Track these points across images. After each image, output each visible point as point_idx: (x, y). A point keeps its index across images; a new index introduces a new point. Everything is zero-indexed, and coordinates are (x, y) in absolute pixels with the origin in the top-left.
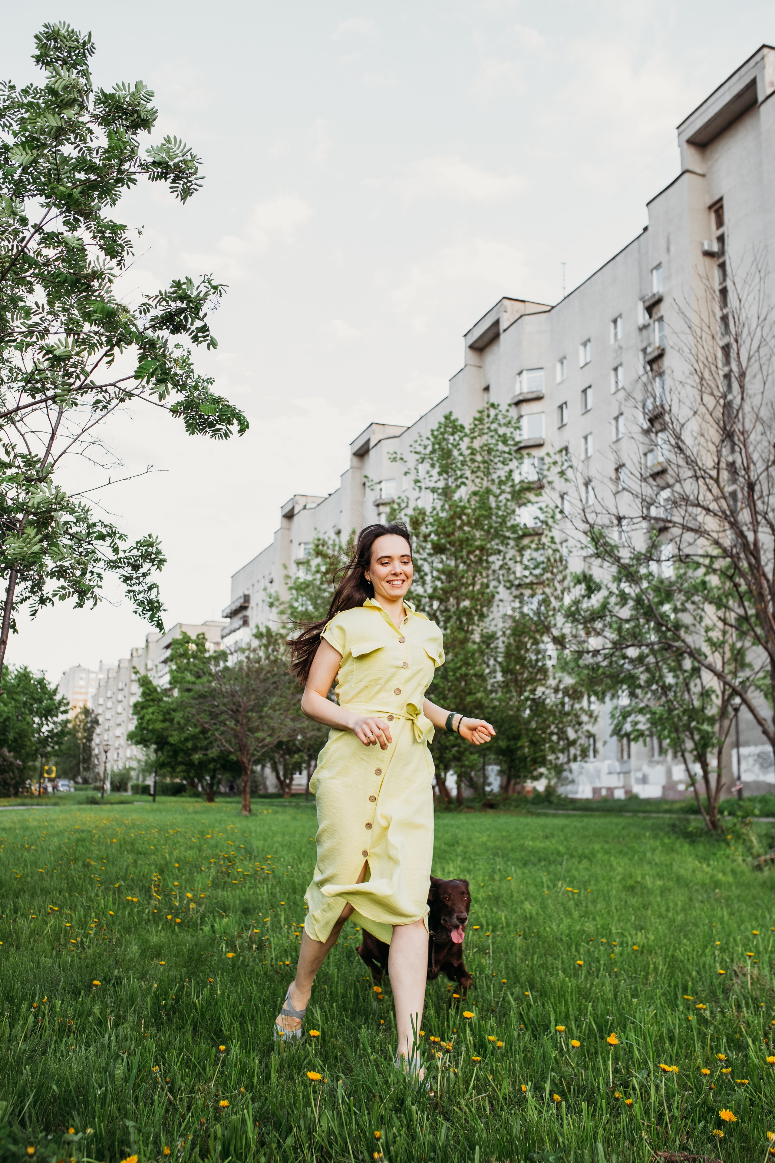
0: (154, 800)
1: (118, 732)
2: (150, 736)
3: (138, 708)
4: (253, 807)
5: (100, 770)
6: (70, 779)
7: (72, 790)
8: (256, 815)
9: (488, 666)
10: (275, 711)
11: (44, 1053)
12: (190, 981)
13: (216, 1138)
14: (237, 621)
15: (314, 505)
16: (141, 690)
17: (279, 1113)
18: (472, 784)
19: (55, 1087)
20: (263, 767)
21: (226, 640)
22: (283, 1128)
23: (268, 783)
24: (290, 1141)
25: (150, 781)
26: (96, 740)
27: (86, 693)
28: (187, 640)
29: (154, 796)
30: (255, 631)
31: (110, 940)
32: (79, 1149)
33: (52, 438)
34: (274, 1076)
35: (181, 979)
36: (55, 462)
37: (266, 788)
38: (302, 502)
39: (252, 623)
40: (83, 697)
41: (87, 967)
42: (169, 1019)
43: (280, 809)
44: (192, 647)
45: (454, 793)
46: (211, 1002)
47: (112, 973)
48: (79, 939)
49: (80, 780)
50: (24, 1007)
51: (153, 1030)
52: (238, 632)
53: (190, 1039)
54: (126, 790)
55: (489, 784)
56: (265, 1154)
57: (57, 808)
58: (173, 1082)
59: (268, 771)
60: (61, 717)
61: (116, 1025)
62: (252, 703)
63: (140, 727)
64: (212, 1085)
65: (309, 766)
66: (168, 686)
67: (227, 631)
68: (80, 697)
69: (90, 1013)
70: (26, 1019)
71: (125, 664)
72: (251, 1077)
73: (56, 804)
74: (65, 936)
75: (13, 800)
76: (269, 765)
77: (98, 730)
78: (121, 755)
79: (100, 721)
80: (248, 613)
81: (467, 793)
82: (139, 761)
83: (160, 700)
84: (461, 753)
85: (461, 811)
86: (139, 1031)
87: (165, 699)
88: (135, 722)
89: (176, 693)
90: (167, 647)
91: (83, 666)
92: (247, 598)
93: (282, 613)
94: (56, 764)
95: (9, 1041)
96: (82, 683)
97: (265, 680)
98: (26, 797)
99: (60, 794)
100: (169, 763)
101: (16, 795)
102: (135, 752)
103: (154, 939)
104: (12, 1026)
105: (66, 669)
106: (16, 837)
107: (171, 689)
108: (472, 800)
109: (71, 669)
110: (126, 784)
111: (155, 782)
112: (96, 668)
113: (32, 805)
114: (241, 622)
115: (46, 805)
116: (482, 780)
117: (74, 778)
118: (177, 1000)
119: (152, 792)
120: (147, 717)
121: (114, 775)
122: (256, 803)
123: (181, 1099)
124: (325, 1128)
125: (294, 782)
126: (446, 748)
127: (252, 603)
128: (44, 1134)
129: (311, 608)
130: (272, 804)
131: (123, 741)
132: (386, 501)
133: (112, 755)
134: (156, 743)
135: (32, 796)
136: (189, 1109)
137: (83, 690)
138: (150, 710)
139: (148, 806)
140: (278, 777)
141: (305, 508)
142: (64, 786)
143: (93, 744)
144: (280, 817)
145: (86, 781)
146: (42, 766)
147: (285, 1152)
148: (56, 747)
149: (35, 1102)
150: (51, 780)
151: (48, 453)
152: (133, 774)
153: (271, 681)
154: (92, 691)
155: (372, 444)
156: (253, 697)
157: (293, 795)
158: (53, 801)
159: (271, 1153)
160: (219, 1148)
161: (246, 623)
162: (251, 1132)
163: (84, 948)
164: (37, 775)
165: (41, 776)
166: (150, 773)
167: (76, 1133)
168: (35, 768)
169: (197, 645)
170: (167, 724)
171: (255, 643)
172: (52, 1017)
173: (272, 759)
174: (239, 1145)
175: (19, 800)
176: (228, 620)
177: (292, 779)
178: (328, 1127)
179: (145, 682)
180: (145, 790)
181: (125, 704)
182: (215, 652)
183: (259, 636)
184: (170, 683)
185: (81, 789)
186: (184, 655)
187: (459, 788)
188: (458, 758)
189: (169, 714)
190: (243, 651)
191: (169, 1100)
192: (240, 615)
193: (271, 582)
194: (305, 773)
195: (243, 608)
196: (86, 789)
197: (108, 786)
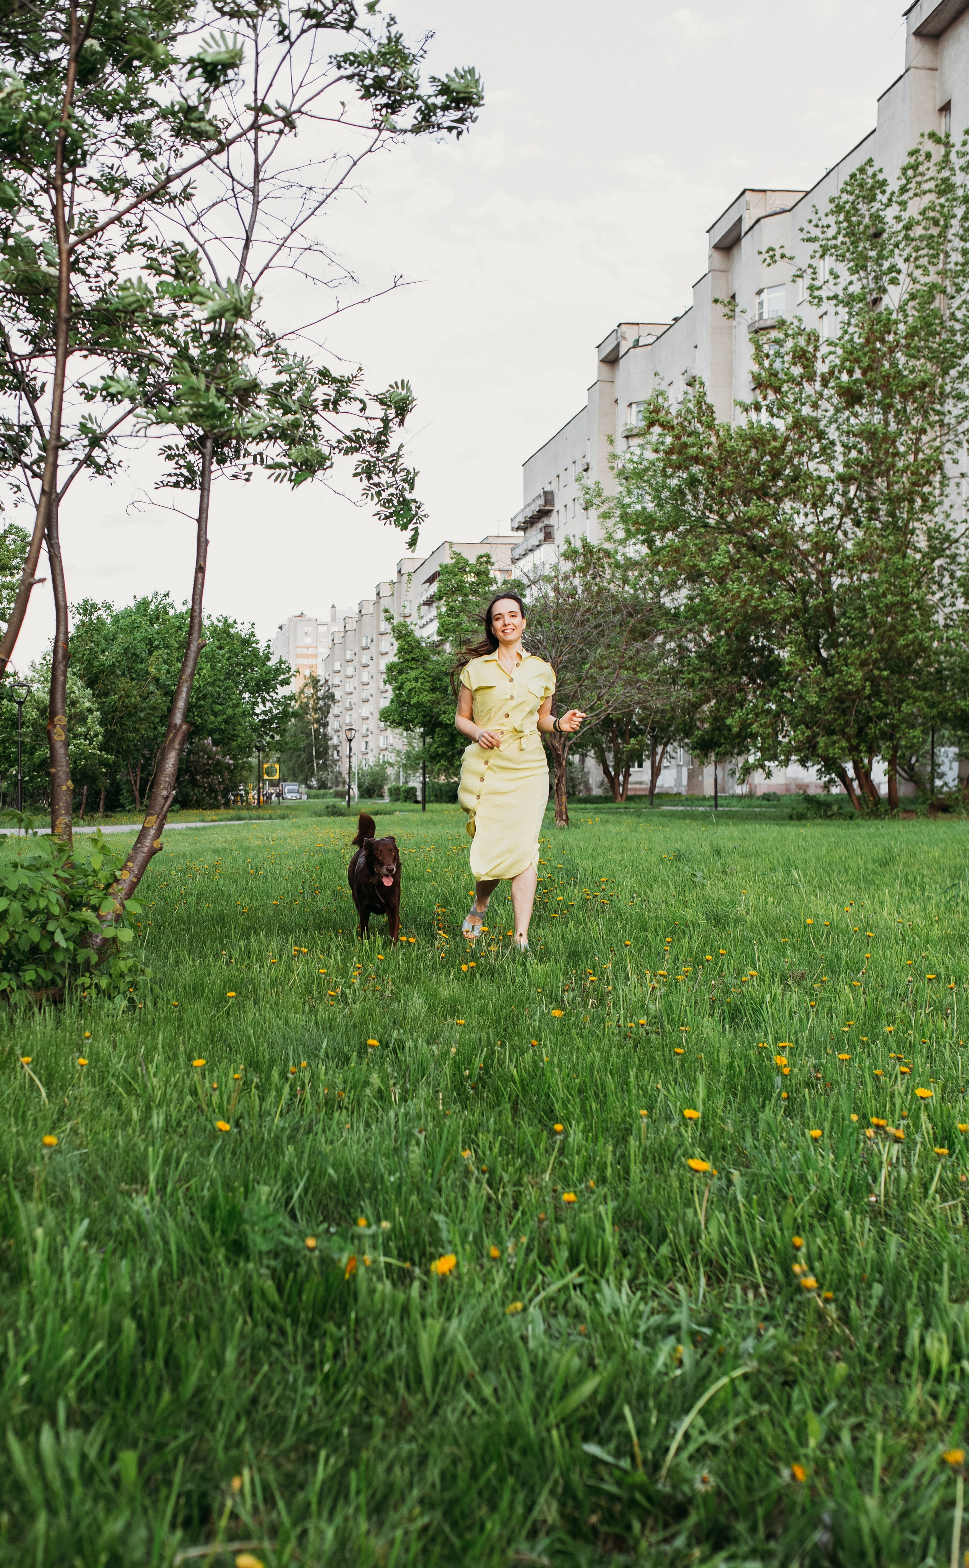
0: (424, 809)
1: (365, 711)
2: (413, 713)
3: (394, 672)
4: (571, 814)
5: (344, 767)
6: (301, 783)
7: (305, 797)
8: (577, 827)
9: (941, 587)
10: (601, 669)
11: (309, 1131)
12: (503, 1045)
13: (558, 1242)
14: (535, 535)
15: (650, 340)
16: (396, 645)
17: (647, 1214)
18: (913, 777)
19: (331, 1171)
20: (584, 756)
21: (521, 563)
22: (654, 1233)
23: (592, 781)
24: (665, 1250)
25: (416, 782)
26: (333, 724)
27: (316, 656)
28: (461, 565)
29: (424, 802)
30: (564, 548)
31: (382, 993)
32: (374, 1247)
33: (246, 247)
34: (635, 1169)
35: (489, 1044)
36: (254, 283)
37: (588, 789)
38: (631, 334)
39: (559, 536)
40: (311, 661)
41: (355, 1026)
42: (476, 1093)
43: (611, 817)
44: (471, 578)
45: (884, 790)
46: (536, 1072)
47: (391, 1036)
48: (339, 991)
49: (314, 783)
50: (275, 1074)
51: (457, 1108)
52: (537, 552)
53: (510, 1121)
54: (381, 796)
55: (941, 776)
56: (629, 1266)
57: (286, 823)
58: (492, 1171)
59: (591, 762)
60: (283, 691)
61: (404, 1099)
62: (565, 658)
63: (400, 702)
64: (547, 1177)
65: (654, 753)
66: (436, 638)
67: (520, 551)
68: (306, 662)
69: (367, 1083)
70: (279, 1091)
71: (369, 609)
72: (602, 1168)
73: (283, 817)
74: (319, 986)
75: (223, 812)
76: (592, 753)
77: (335, 710)
78: (371, 746)
79: (337, 697)
80: (552, 520)
81: (905, 790)
82: (398, 753)
83: (426, 659)
84: (894, 727)
85: (894, 817)
86: (436, 1107)
87: (435, 658)
88: (390, 695)
89: (448, 647)
90: (431, 580)
91: (308, 614)
92: (549, 497)
93: (606, 516)
94: (278, 761)
95: (260, 1116)
96: (308, 640)
97: (582, 623)
98: (240, 809)
99: (286, 803)
100: (444, 754)
101: (227, 805)
102: (391, 740)
103: (445, 993)
104: (262, 1099)
105: (283, 621)
106: (235, 859)
107: (441, 642)
108: (913, 801)
109: (290, 620)
110: (381, 787)
111: (424, 783)
112: (325, 617)
113: (251, 818)
114: (541, 536)
115: (270, 818)
116: (929, 769)
117: (305, 781)
118: (486, 1069)
119: (419, 798)
120: (408, 686)
121: (362, 775)
122: (575, 810)
123: (504, 1194)
124: (714, 1235)
125: (631, 779)
126: (870, 719)
127: (558, 505)
128: (325, 1226)
129: (650, 506)
130: (598, 811)
131: (374, 723)
132: (769, 323)
133: (358, 745)
134: (423, 725)
135: (248, 807)
136: (516, 1207)
137: (311, 651)
138: (413, 674)
139: (414, 817)
140: (606, 772)
141: (636, 345)
142: (292, 791)
143: (330, 730)
144: (613, 828)
145: (323, 785)
146: (260, 764)
147: (657, 1264)
148: (277, 738)
149: (306, 1190)
150: (273, 784)
151: (242, 270)
152: (390, 771)
153: (593, 623)
154: (324, 651)
155: (745, 227)
156: (566, 649)
157: (630, 799)
158: (279, 812)
159: (639, 1266)
160: (566, 1254)
161: (548, 536)
162: (610, 1237)
163: (347, 1004)
164: (253, 778)
165: (260, 778)
166: (414, 768)
167: (369, 1225)
168: (250, 767)
169: (478, 574)
170: (438, 695)
171: (566, 566)
172: (314, 1088)
173: (597, 745)
174: (592, 1252)
175: (232, 813)
176: (521, 533)
177: (627, 775)
178: (720, 1235)
179: (402, 634)
180: (409, 796)
181: (372, 669)
182: (505, 582)
183: (570, 555)
184: (440, 633)
185: (316, 797)
186: (459, 589)
187: (891, 782)
188: (889, 735)
189: (440, 680)
190: (548, 579)
191: (488, 1195)
192: (540, 525)
193: (586, 470)
194: (647, 764)
195: (544, 513)
196: (324, 796)
197: (355, 791)
